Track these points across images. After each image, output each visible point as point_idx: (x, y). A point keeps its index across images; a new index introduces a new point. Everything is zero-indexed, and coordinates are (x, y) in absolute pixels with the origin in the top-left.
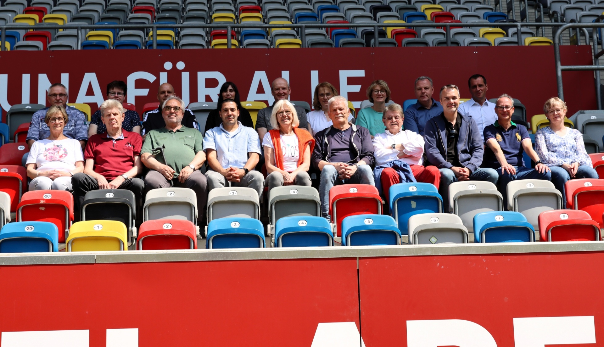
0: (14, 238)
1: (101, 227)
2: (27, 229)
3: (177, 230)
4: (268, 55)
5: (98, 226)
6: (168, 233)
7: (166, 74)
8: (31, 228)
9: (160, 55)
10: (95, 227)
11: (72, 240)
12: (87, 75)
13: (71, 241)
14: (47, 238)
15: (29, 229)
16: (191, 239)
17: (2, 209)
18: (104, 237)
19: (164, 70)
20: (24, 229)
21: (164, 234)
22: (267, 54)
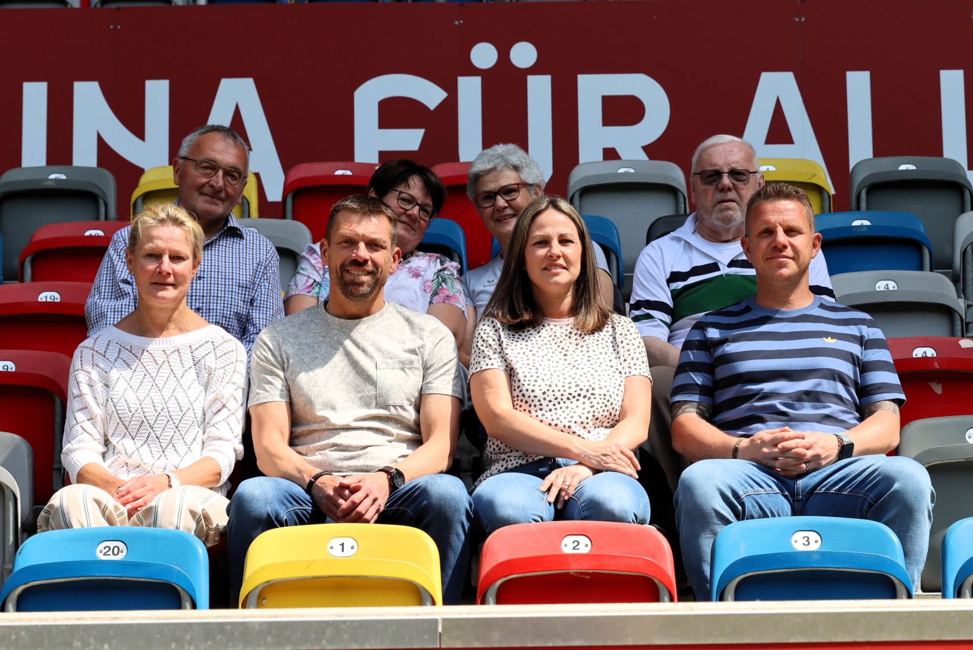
0: (62, 580)
1: (352, 548)
2: (104, 551)
3: (615, 557)
4: (803, 20)
5: (343, 545)
6: (585, 567)
7: (477, 81)
8: (116, 550)
9: (459, 20)
10: (332, 548)
11: (260, 588)
12: (226, 84)
13: (257, 592)
14: (173, 580)
15: (110, 552)
16: (661, 587)
17: (8, 487)
18: (366, 578)
19: (472, 71)
20: (94, 553)
21: (572, 571)
22: (800, 19)
